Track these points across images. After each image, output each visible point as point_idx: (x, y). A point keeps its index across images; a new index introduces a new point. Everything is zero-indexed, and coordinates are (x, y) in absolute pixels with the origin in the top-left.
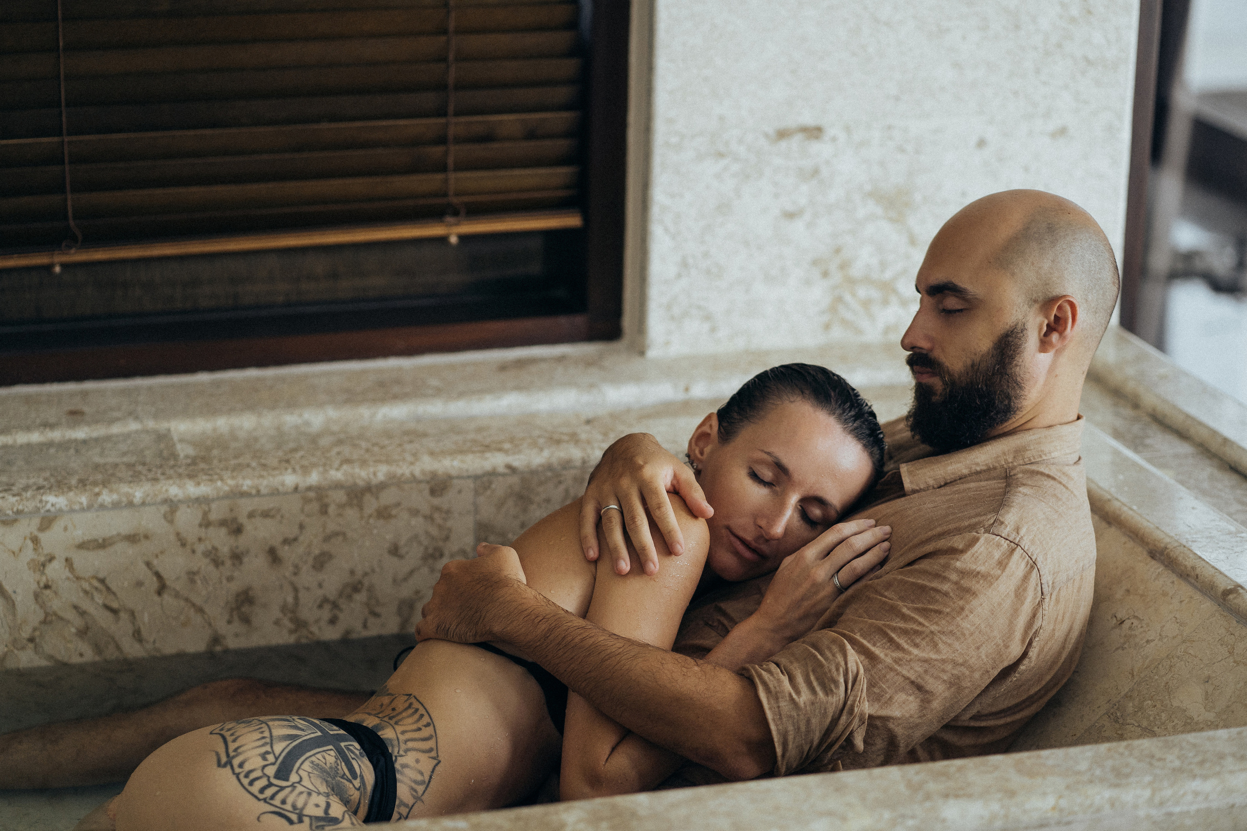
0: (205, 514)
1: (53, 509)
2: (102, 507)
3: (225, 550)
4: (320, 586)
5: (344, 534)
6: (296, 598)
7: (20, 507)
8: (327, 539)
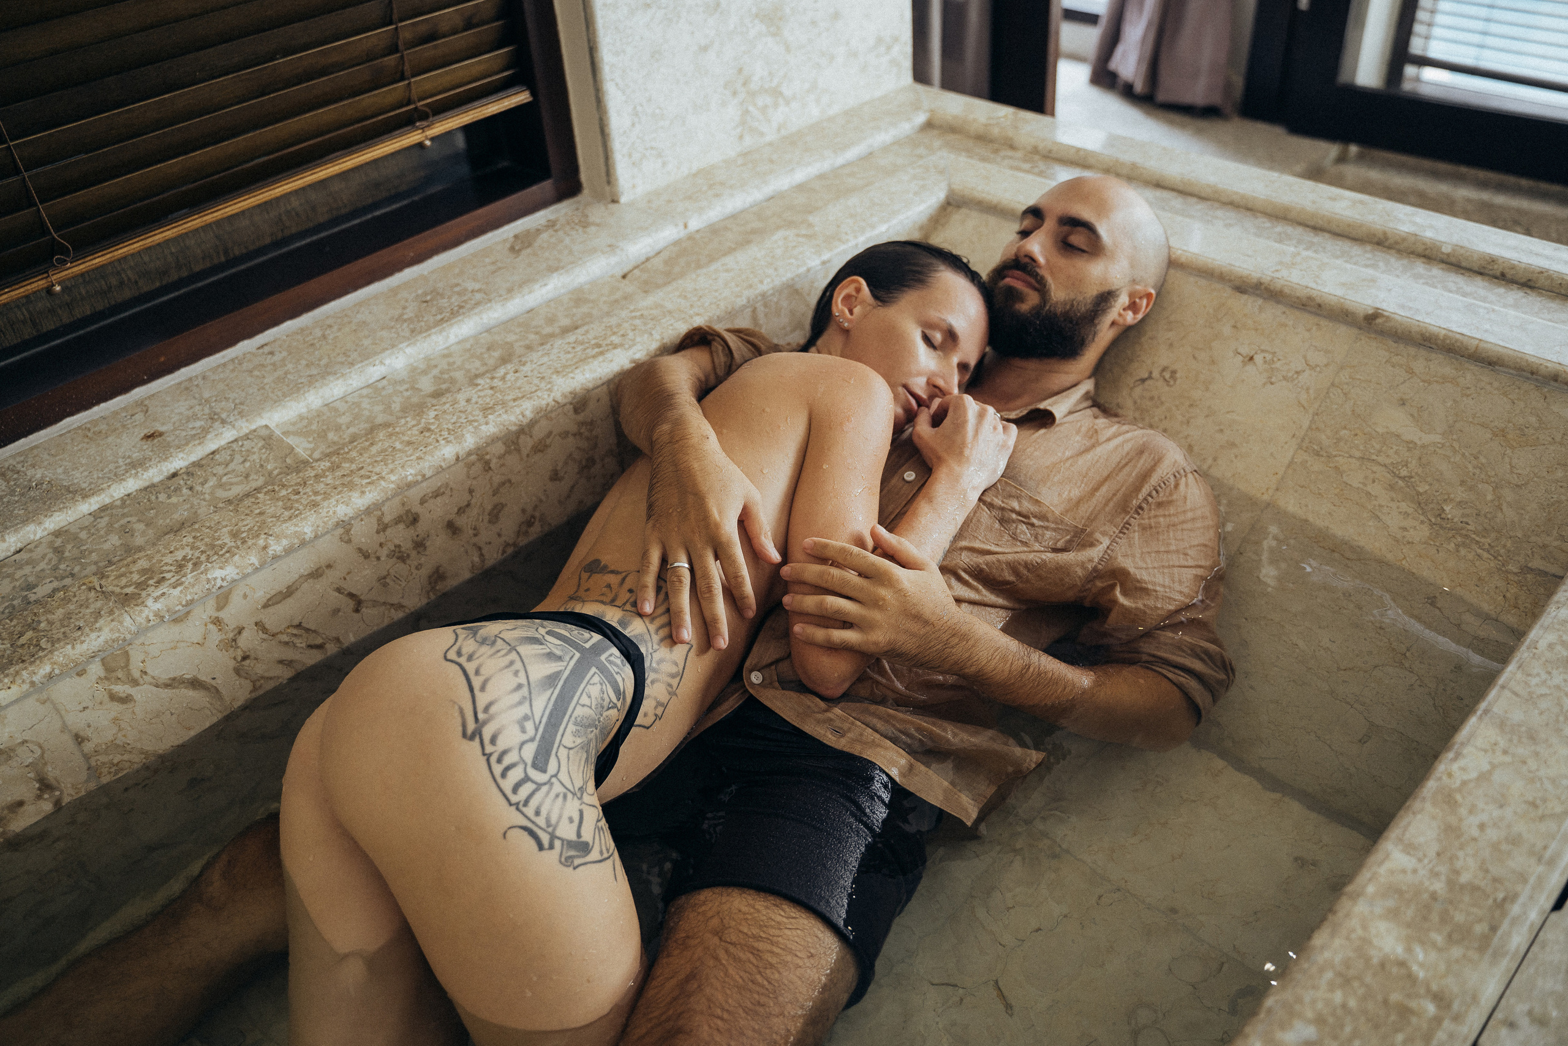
0: (380, 519)
1: (225, 584)
2: (276, 558)
3: (407, 546)
4: (499, 535)
5: (509, 481)
6: (482, 555)
7: (189, 597)
8: (495, 493)
